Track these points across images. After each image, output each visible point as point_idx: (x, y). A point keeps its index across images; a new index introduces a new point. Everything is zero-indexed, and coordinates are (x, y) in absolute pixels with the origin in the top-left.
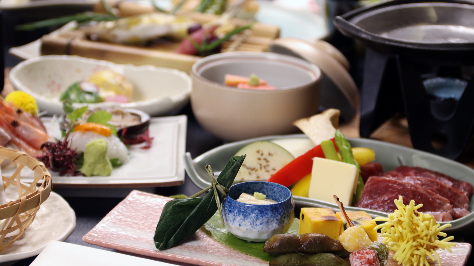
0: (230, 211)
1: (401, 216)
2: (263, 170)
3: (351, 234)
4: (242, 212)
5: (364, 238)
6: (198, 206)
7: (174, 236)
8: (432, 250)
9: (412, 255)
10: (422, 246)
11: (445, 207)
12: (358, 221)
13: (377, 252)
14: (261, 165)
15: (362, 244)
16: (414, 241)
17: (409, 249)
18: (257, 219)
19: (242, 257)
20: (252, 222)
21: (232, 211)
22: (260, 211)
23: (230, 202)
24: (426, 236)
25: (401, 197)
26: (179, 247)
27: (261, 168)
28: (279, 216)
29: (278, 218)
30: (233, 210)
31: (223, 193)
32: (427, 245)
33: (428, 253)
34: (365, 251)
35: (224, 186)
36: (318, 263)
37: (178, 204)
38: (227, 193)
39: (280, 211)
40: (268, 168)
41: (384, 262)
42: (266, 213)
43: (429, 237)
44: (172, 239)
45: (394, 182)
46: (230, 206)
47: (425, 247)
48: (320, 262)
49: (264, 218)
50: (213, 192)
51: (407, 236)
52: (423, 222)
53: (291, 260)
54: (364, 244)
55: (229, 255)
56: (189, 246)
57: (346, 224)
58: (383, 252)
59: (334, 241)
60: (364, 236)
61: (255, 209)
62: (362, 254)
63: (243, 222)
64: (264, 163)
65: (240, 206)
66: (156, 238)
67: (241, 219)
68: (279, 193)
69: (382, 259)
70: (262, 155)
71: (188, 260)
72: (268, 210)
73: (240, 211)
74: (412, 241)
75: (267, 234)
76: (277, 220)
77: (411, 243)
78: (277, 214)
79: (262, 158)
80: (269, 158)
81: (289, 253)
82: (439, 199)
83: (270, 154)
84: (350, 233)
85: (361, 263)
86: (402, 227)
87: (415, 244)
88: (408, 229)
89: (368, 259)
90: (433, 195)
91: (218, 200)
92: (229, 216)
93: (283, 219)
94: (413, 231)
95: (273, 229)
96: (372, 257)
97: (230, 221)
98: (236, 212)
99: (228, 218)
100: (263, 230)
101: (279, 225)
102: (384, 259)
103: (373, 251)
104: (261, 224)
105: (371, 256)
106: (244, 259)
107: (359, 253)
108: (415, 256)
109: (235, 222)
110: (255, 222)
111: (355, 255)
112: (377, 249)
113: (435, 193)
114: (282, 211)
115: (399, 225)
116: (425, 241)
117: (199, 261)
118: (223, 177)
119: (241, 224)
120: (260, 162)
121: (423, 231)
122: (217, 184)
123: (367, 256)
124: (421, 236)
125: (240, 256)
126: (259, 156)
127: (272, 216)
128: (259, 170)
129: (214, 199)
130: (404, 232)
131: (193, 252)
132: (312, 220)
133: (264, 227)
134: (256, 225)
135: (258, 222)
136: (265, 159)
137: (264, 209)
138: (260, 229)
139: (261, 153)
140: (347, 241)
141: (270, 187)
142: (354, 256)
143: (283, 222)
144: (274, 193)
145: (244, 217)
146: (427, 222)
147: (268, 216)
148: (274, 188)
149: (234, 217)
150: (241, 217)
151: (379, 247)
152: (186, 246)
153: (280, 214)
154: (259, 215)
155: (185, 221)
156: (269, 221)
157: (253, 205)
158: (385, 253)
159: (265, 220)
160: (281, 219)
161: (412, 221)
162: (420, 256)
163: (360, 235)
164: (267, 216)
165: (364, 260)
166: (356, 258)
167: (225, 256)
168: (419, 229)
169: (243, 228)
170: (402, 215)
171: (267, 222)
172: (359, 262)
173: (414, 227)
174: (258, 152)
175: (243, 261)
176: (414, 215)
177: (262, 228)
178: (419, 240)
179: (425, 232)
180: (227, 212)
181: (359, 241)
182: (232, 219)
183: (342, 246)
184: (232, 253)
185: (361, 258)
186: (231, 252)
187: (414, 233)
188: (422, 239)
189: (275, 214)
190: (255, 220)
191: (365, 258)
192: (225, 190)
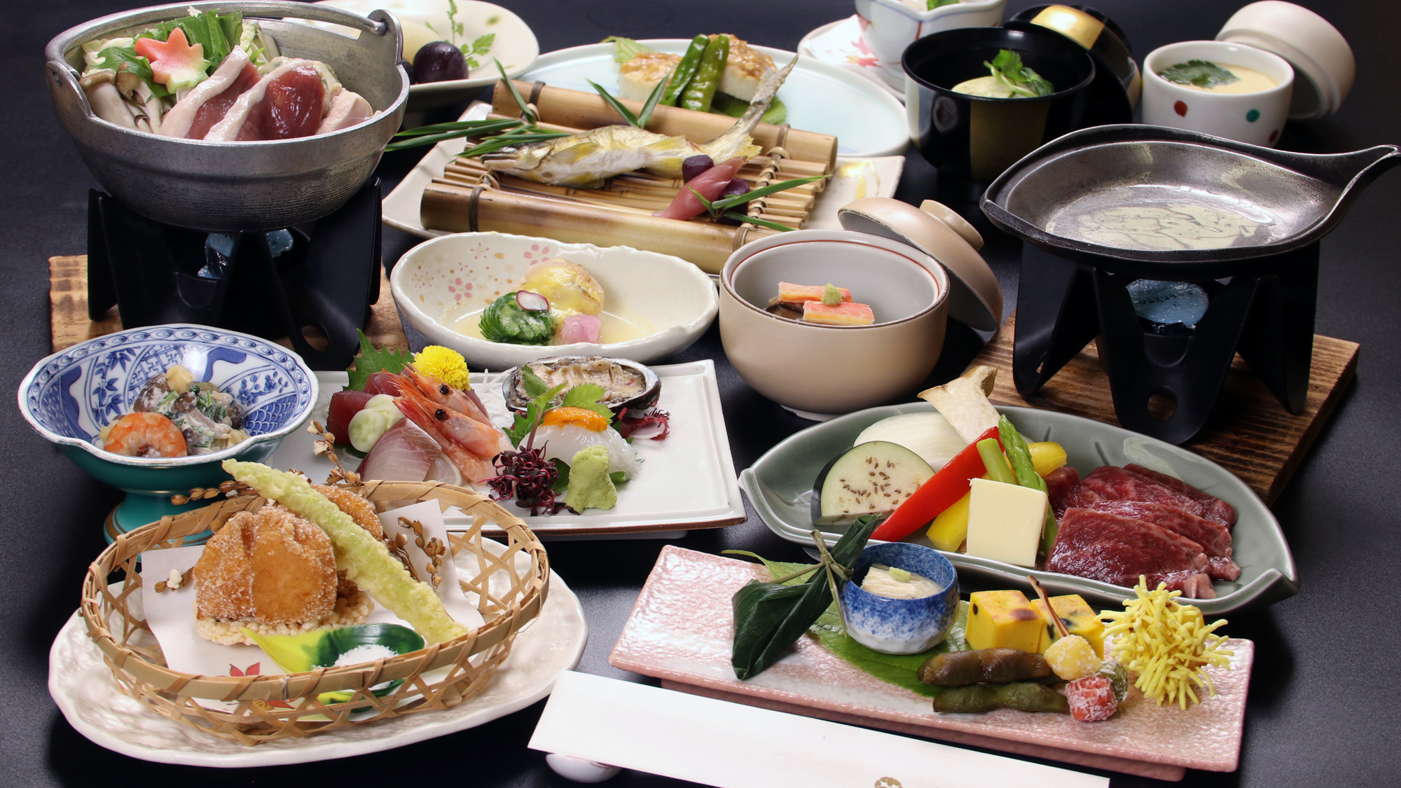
0: (856, 608)
1: (1146, 614)
2: (880, 493)
3: (1066, 651)
4: (878, 611)
5: (1090, 658)
6: (801, 600)
7: (764, 654)
8: (1197, 668)
9: (1167, 679)
10: (1182, 663)
11: (1196, 559)
12: (1071, 619)
13: (1111, 681)
14: (875, 484)
15: (1085, 669)
16: (1169, 656)
17: (1163, 672)
18: (904, 623)
19: (881, 688)
20: (894, 627)
21: (860, 609)
22: (909, 610)
23: (855, 593)
24: (1189, 647)
25: (1142, 578)
26: (771, 669)
27: (876, 490)
28: (939, 615)
29: (938, 619)
30: (861, 606)
31: (843, 577)
32: (1191, 661)
33: (1192, 675)
34: (1093, 682)
35: (844, 565)
36: (1014, 702)
37: (767, 598)
38: (848, 576)
39: (942, 605)
40: (888, 490)
41: (1122, 696)
42: (919, 613)
43: (1193, 648)
44: (760, 658)
45: (1109, 518)
46: (855, 599)
47: (1187, 664)
48: (1018, 699)
49: (916, 620)
50: (825, 576)
51: (1157, 649)
52: (1183, 623)
53: (969, 698)
54: (1089, 668)
55: (858, 683)
56: (786, 666)
57: (1053, 626)
58: (1121, 680)
59: (1037, 661)
60: (1090, 655)
61: (900, 607)
62: (1089, 688)
63: (880, 628)
64: (880, 481)
65: (873, 601)
66: (736, 661)
67: (875, 623)
68: (929, 562)
69: (1120, 691)
70: (877, 466)
71: (793, 699)
72: (922, 607)
73: (874, 609)
74: (1166, 656)
75: (920, 644)
76: (936, 621)
77: (1164, 660)
78: (936, 613)
79: (877, 471)
80: (888, 472)
81: (965, 686)
82: (1185, 545)
83: (889, 465)
84: (1064, 649)
85: (1088, 703)
86: (1148, 632)
87: (1171, 661)
88: (1160, 639)
89: (1100, 696)
90: (1175, 538)
91: (834, 589)
92: (854, 615)
93: (945, 619)
94: (1168, 639)
95: (929, 636)
96: (1105, 693)
97: (855, 623)
98: (866, 610)
99: (851, 619)
100: (913, 639)
101: (939, 629)
102: (1122, 691)
103: (1105, 680)
104: (910, 631)
105: (1103, 692)
106: (885, 693)
107: (1083, 686)
108: (1172, 682)
109: (866, 626)
110: (900, 629)
111: (1077, 688)
112: (1111, 676)
113: (1177, 535)
114: (944, 606)
115: (1143, 629)
116: (1187, 656)
117: (813, 700)
118: (842, 552)
119: (877, 630)
120: (873, 479)
121: (1183, 639)
122: (833, 563)
123: (1098, 692)
124: (1180, 647)
125: (877, 686)
126: (871, 468)
127: (928, 616)
128: (873, 494)
129: (828, 587)
130: (1154, 643)
131: (797, 680)
132: (996, 620)
133: (916, 635)
134: (902, 632)
135: (906, 628)
136: (881, 474)
137: (915, 607)
138: (908, 639)
139: (874, 463)
140: (1061, 663)
141: (912, 552)
142: (1076, 692)
143: (946, 623)
144: (920, 561)
145: (882, 620)
146: (1189, 624)
147: (922, 618)
148: (921, 554)
149: (863, 619)
150: (877, 618)
151: (1114, 673)
152: (783, 667)
153: (940, 612)
154: (907, 616)
155: (781, 627)
156: (924, 624)
157: (898, 600)
158: (1124, 681)
159: (918, 624)
160: (942, 619)
161: (1165, 623)
162: (1179, 680)
163: (1083, 653)
164: (920, 617)
165: (1093, 699)
166: (1078, 695)
167: (853, 687)
168: (1178, 637)
169: (880, 637)
170: (1149, 613)
171: (921, 626)
172: (1086, 701)
173: (1170, 634)
174: (870, 461)
175: (885, 697)
176: (1167, 610)
177: (912, 637)
178: (1178, 655)
179: (1187, 642)
180: (850, 608)
181: (1082, 663)
182: (859, 620)
183: (1051, 669)
184: (862, 679)
185: (1087, 695)
186: (861, 677)
187: (1171, 643)
188: (1182, 651)
189: (933, 613)
190: (900, 624)
191: (1095, 695)
192: (845, 573)
